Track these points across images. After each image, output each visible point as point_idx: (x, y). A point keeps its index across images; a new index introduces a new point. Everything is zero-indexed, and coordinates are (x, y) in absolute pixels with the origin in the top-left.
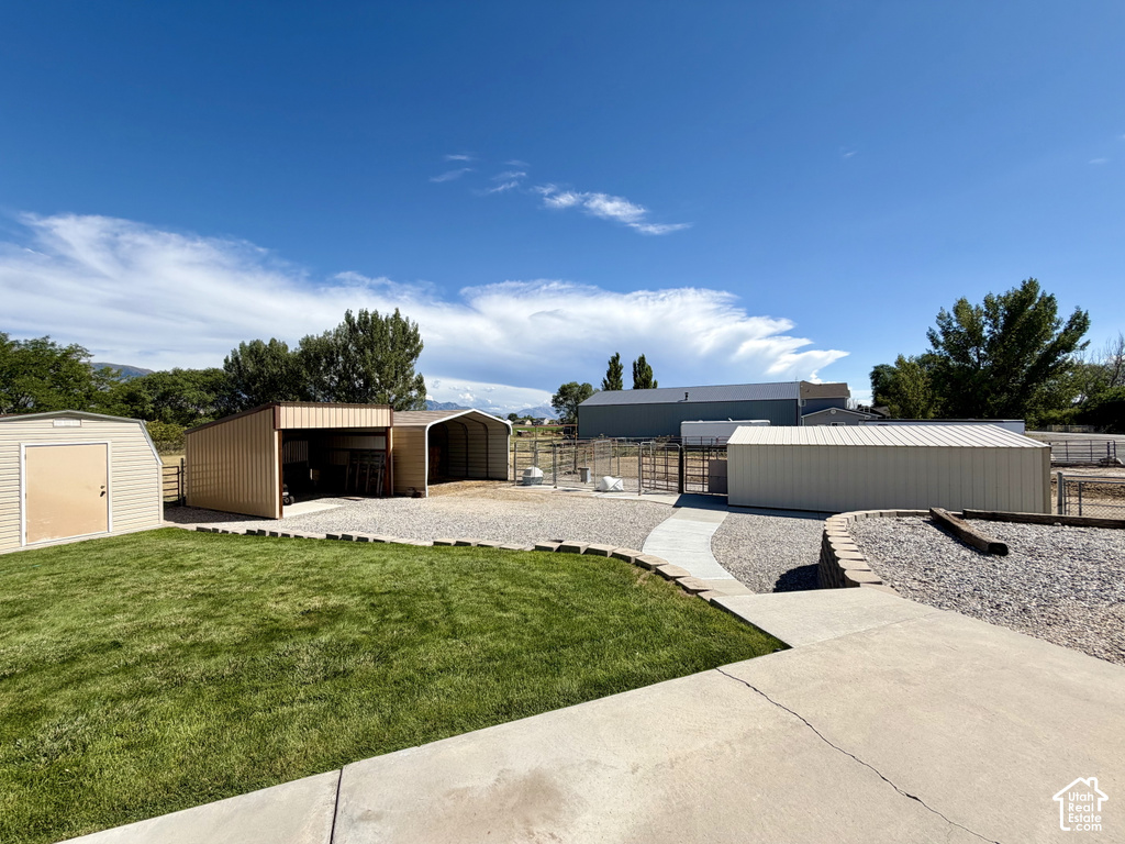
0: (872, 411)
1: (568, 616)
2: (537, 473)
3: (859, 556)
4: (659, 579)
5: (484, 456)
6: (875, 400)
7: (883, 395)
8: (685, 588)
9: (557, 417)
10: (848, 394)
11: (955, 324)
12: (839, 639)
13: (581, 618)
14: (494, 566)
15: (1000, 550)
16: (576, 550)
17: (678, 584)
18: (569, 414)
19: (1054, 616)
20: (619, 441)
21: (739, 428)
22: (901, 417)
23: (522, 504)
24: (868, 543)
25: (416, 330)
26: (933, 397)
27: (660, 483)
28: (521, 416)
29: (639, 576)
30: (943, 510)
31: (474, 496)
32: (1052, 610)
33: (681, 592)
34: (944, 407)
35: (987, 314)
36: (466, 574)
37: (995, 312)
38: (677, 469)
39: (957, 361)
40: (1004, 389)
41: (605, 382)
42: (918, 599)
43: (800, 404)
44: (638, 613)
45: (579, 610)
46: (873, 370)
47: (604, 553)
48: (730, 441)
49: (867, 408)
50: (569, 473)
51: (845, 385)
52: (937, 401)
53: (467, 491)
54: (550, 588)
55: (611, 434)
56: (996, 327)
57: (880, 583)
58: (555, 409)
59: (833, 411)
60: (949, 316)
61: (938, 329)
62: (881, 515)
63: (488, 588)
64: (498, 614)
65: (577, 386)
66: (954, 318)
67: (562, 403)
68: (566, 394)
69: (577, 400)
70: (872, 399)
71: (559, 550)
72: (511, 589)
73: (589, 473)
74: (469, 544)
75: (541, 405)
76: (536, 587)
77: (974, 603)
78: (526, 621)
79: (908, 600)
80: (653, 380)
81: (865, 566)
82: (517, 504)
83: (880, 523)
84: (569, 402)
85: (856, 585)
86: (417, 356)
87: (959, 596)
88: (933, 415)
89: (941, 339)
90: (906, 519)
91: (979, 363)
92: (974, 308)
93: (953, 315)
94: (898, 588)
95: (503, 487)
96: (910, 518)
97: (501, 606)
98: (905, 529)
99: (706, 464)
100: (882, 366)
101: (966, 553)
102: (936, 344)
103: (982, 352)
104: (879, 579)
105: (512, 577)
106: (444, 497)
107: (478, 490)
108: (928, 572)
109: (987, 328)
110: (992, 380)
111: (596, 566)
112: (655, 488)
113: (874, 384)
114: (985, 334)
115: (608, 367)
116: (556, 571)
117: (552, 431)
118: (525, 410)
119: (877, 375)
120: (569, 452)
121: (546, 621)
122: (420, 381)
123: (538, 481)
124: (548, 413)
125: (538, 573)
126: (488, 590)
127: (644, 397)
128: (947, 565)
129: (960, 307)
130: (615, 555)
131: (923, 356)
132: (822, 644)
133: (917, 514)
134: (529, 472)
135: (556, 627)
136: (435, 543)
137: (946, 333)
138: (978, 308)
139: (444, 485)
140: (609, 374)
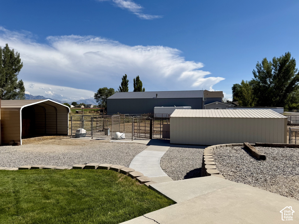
0: (232, 103)
1: (80, 199)
2: (83, 131)
3: (213, 163)
4: (130, 178)
5: (55, 123)
6: (233, 99)
7: (236, 97)
8: (140, 181)
9: (97, 104)
10: (223, 96)
11: (262, 69)
12: (196, 197)
13: (87, 199)
14: (48, 178)
15: (263, 158)
16: (93, 167)
17: (137, 180)
18: (103, 102)
19: (274, 182)
20: (125, 115)
21: (176, 110)
22: (243, 106)
23: (73, 147)
24: (218, 158)
25: (19, 56)
26: (254, 98)
27: (142, 134)
28: (79, 103)
29: (120, 178)
30: (248, 143)
31: (48, 143)
32: (274, 179)
33: (138, 183)
34: (258, 102)
35: (273, 65)
36: (32, 183)
37: (276, 64)
38: (149, 128)
39: (262, 83)
40: (278, 95)
41: (120, 88)
42: (230, 179)
43: (203, 100)
44: (114, 194)
45: (86, 196)
46: (233, 86)
47: (106, 168)
48: (172, 116)
49: (230, 102)
50: (100, 131)
51: (222, 92)
52: (255, 99)
53: (45, 141)
54: (75, 186)
55: (122, 112)
56: (276, 71)
57: (218, 174)
58: (96, 100)
59: (217, 103)
60: (260, 65)
61: (256, 70)
62: (226, 146)
63: (42, 189)
64: (44, 201)
65: (107, 89)
66: (262, 66)
67: (99, 97)
68: (102, 93)
69: (107, 96)
70: (232, 98)
71: (85, 168)
72: (54, 188)
73: (109, 131)
74: (38, 168)
75: (89, 98)
76: (67, 186)
77: (250, 179)
78: (58, 203)
79: (227, 180)
80: (143, 88)
81: (214, 167)
82: (71, 147)
83: (225, 149)
84: (103, 97)
85: (210, 175)
86: (19, 71)
87: (245, 176)
88: (254, 105)
89: (257, 74)
90: (235, 147)
91: (270, 85)
92: (269, 62)
93: (262, 65)
94: (224, 175)
95: (64, 139)
96: (237, 147)
97: (47, 198)
98: (234, 151)
99: (162, 126)
100: (236, 85)
101: (252, 160)
102: (255, 76)
103: (271, 80)
104: (218, 172)
105: (57, 183)
106: (31, 145)
107: (51, 140)
108: (237, 168)
109: (273, 71)
110: (274, 91)
111: (101, 174)
112: (139, 137)
113: (233, 92)
114: (272, 73)
115: (121, 81)
116: (80, 178)
117: (94, 111)
118: (81, 101)
119: (234, 88)
120: (100, 121)
121: (68, 202)
122: (21, 84)
123: (83, 135)
124: (93, 102)
125: (71, 180)
126: (42, 190)
127: (139, 95)
128: (244, 165)
129: (265, 61)
130: (111, 169)
131: (251, 81)
132: (189, 200)
133: (240, 145)
134: (79, 131)
135: (72, 205)
136: (20, 169)
137: (259, 72)
138: (270, 62)
139: (32, 139)
140: (122, 84)
